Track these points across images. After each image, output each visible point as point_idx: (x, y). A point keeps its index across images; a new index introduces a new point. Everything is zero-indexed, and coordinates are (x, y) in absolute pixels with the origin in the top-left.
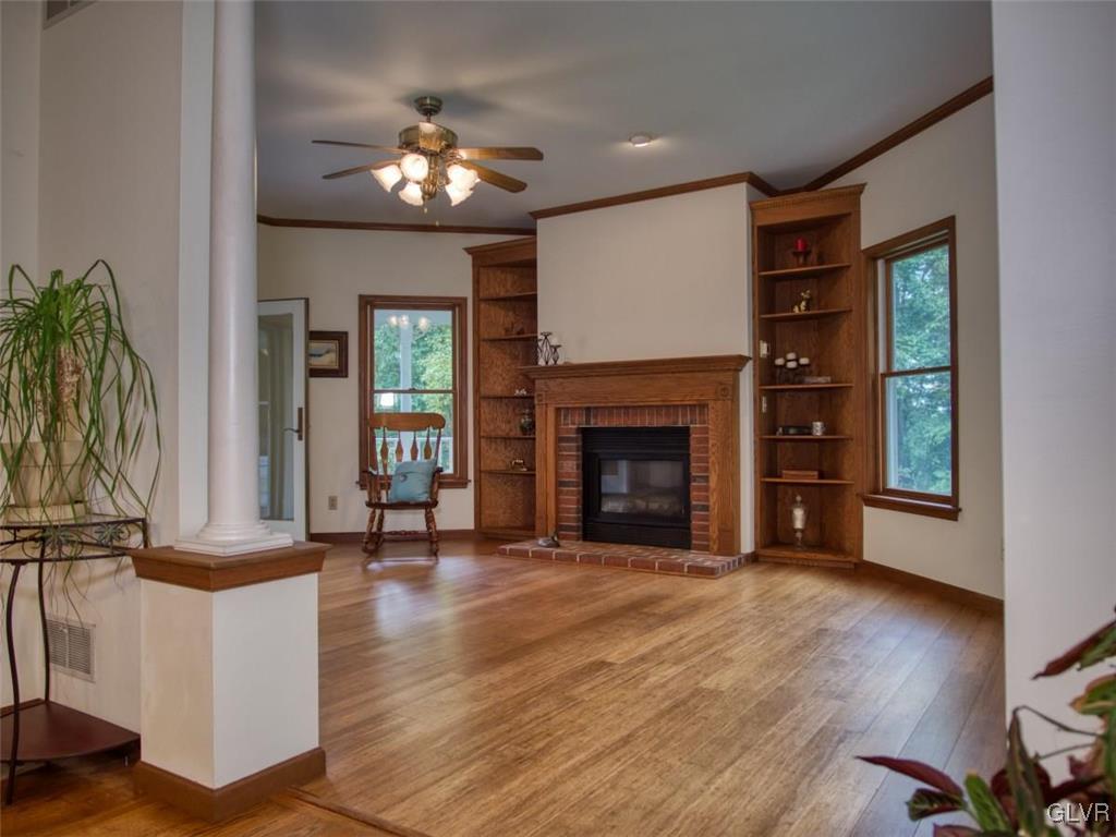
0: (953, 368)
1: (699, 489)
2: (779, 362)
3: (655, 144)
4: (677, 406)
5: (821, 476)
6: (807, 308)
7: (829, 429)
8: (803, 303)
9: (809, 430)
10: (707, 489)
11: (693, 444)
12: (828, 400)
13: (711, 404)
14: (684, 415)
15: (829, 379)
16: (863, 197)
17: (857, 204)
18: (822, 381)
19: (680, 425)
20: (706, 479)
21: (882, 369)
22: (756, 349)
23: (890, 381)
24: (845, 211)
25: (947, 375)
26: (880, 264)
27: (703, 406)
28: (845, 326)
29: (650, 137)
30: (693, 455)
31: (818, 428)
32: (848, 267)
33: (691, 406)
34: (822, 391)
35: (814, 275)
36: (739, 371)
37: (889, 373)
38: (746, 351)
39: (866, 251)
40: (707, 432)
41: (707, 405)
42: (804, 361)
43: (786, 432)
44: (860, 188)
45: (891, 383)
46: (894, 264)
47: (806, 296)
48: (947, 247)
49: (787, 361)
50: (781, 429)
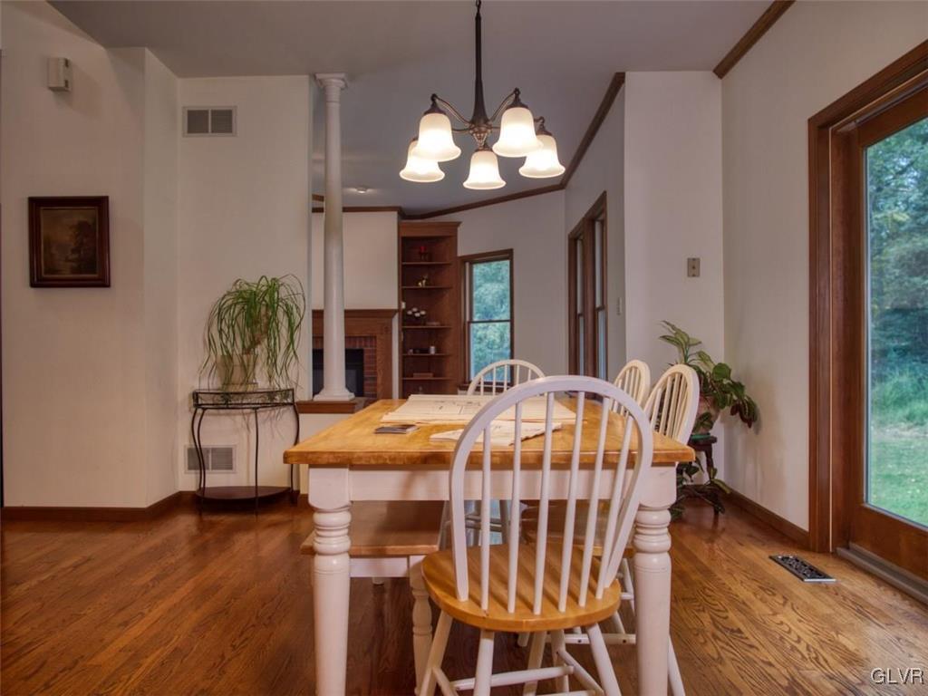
0: (512, 321)
1: (370, 385)
2: (410, 313)
4: (356, 337)
5: (434, 376)
6: (426, 284)
7: (438, 350)
8: (424, 282)
9: (427, 351)
10: (376, 385)
11: (366, 359)
12: (437, 335)
13: (378, 336)
14: (360, 342)
15: (438, 323)
16: (459, 229)
17: (456, 231)
18: (435, 324)
19: (358, 347)
20: (375, 379)
21: (468, 319)
22: (400, 305)
23: (472, 325)
24: (448, 234)
25: (508, 324)
26: (467, 264)
27: (373, 338)
28: (447, 295)
29: (366, 188)
30: (366, 366)
31: (433, 350)
32: (450, 264)
33: (365, 337)
34: (431, 330)
35: (429, 266)
36: (393, 317)
37: (471, 321)
38: (395, 307)
39: (461, 257)
40: (375, 351)
41: (375, 337)
42: (423, 313)
43: (414, 352)
44: (458, 224)
45: (474, 326)
46: (475, 266)
47: (426, 277)
48: (508, 262)
49: (414, 313)
50: (411, 351)
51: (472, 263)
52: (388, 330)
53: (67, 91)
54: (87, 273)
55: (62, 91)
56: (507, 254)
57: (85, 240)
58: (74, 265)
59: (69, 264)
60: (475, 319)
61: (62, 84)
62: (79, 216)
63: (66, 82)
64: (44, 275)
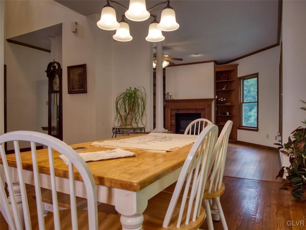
0: (258, 102)
2: (219, 100)
3: (199, 55)
4: (198, 109)
6: (226, 89)
7: (230, 114)
8: (225, 88)
9: (226, 114)
12: (230, 108)
13: (206, 108)
14: (200, 111)
15: (230, 103)
17: (237, 67)
18: (229, 104)
19: (199, 113)
21: (241, 102)
22: (215, 97)
24: (234, 69)
25: (256, 103)
26: (242, 80)
27: (204, 109)
28: (234, 93)
31: (228, 114)
32: (235, 81)
33: (201, 109)
34: (228, 106)
35: (227, 82)
36: (212, 101)
37: (243, 103)
38: (213, 98)
39: (239, 78)
40: (205, 114)
41: (205, 109)
42: (225, 100)
43: (221, 114)
44: (238, 65)
45: (244, 104)
46: (244, 81)
47: (225, 86)
48: (256, 78)
49: (221, 100)
50: (220, 114)
51: (243, 80)
52: (210, 106)
53: (76, 32)
54: (81, 89)
55: (75, 32)
56: (256, 75)
57: (81, 78)
58: (78, 86)
59: (77, 86)
60: (245, 101)
61: (75, 30)
62: (79, 71)
63: (76, 29)
64: (72, 90)
